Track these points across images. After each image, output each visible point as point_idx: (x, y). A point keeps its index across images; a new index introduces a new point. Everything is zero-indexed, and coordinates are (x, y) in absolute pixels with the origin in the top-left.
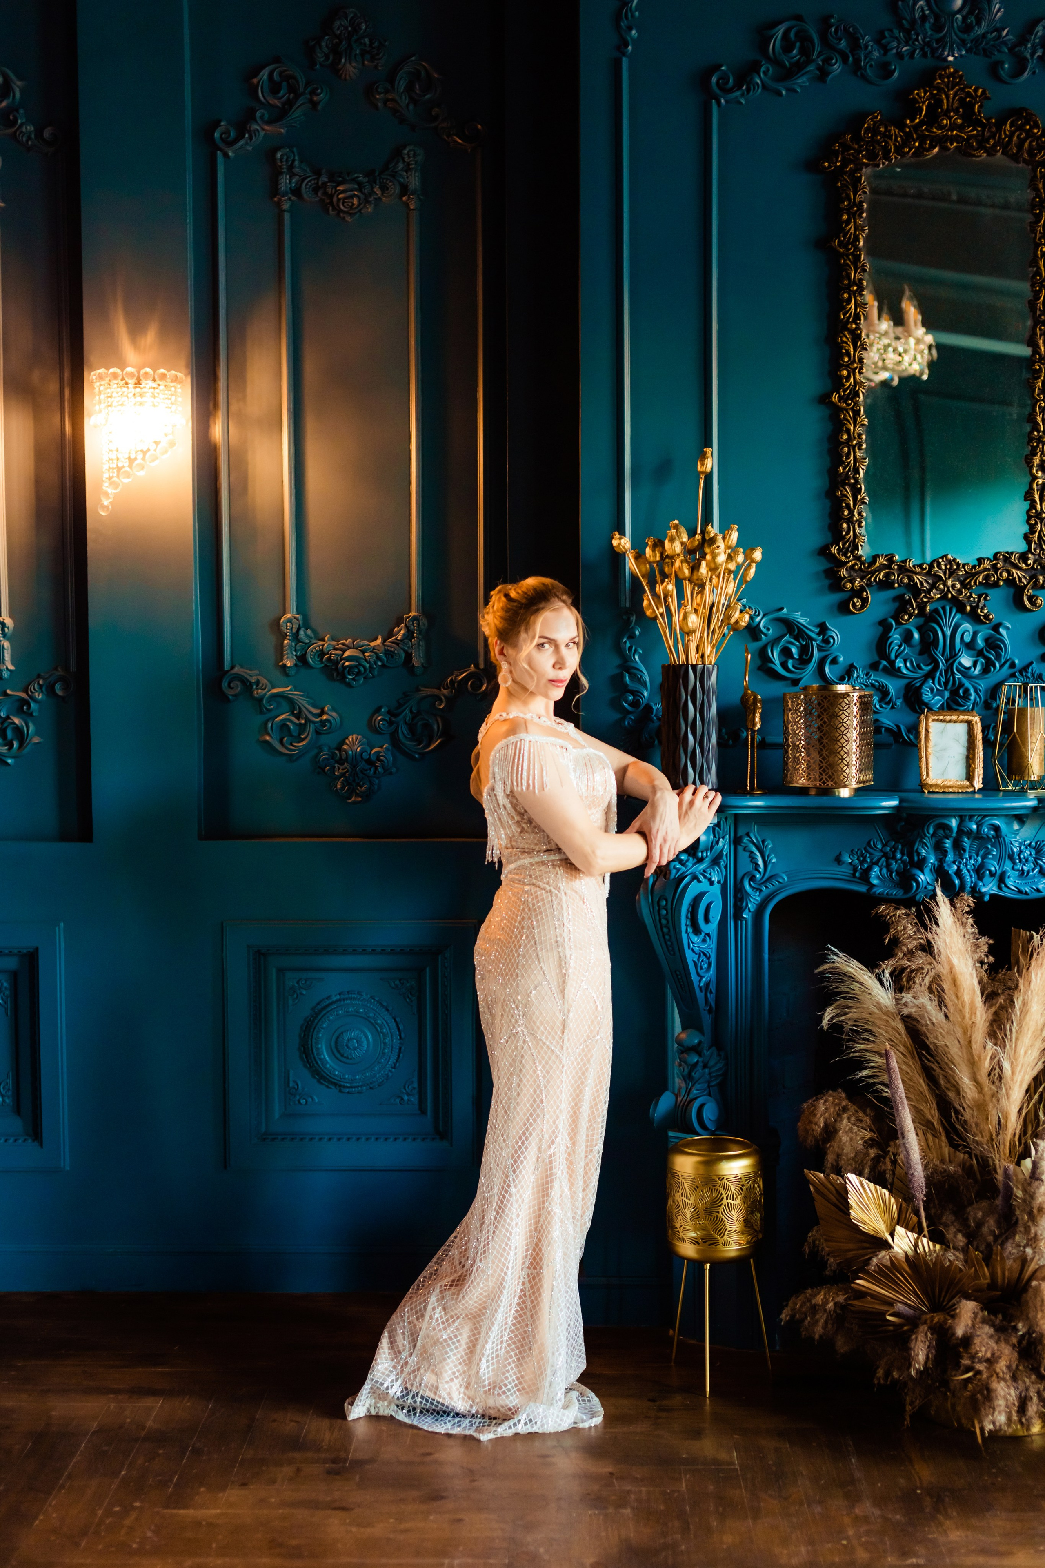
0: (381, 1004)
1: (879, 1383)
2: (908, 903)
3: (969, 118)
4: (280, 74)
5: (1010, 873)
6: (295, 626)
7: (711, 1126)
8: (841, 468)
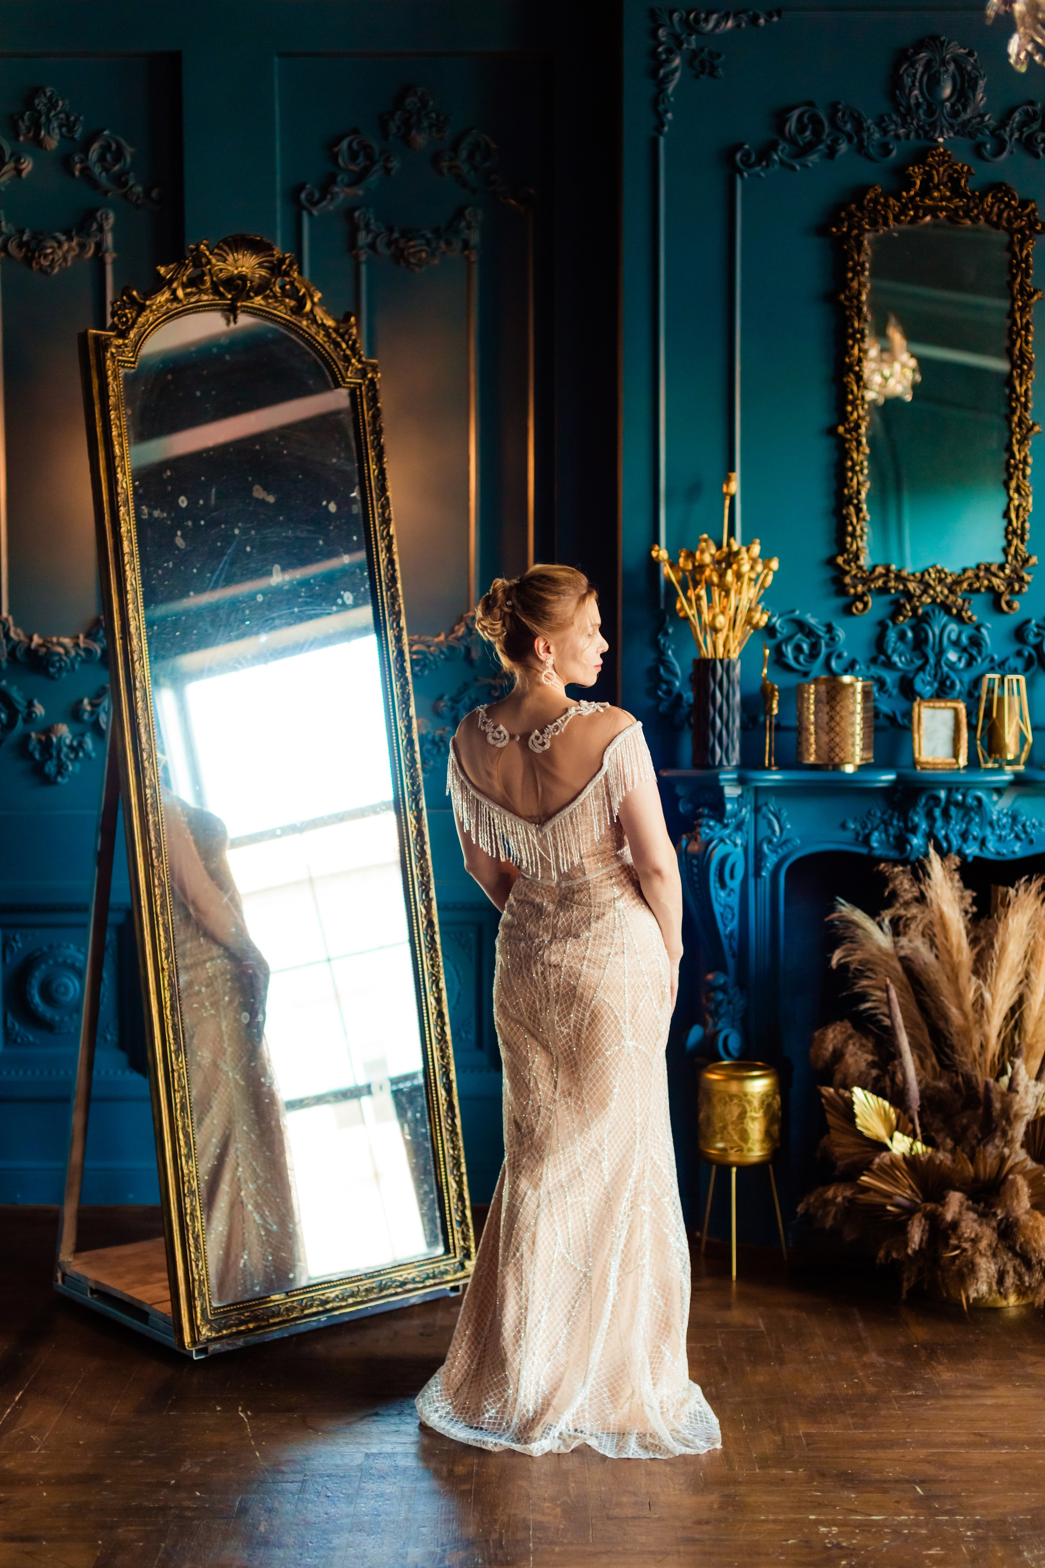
1: (880, 1263)
2: (904, 862)
3: (957, 191)
4: (359, 143)
5: (990, 837)
7: (734, 1053)
8: (845, 490)
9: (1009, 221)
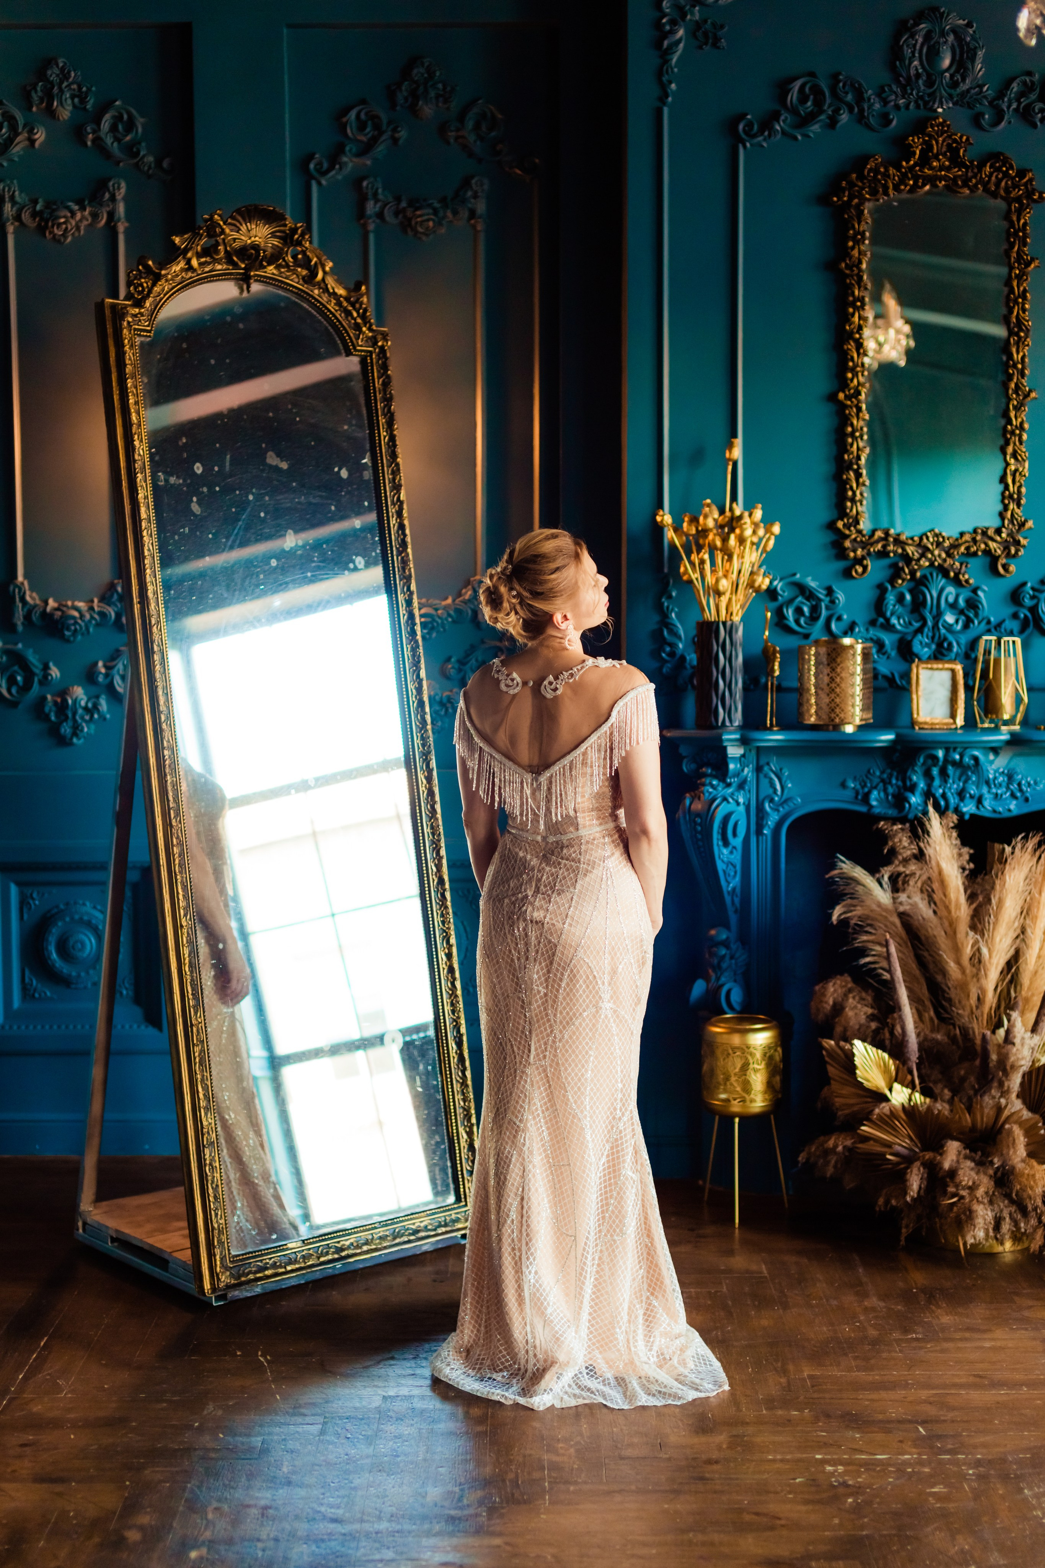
1: (880, 1211)
2: (903, 820)
3: (956, 160)
4: (366, 114)
5: (987, 795)
7: (737, 1007)
8: (846, 456)
9: (1007, 190)
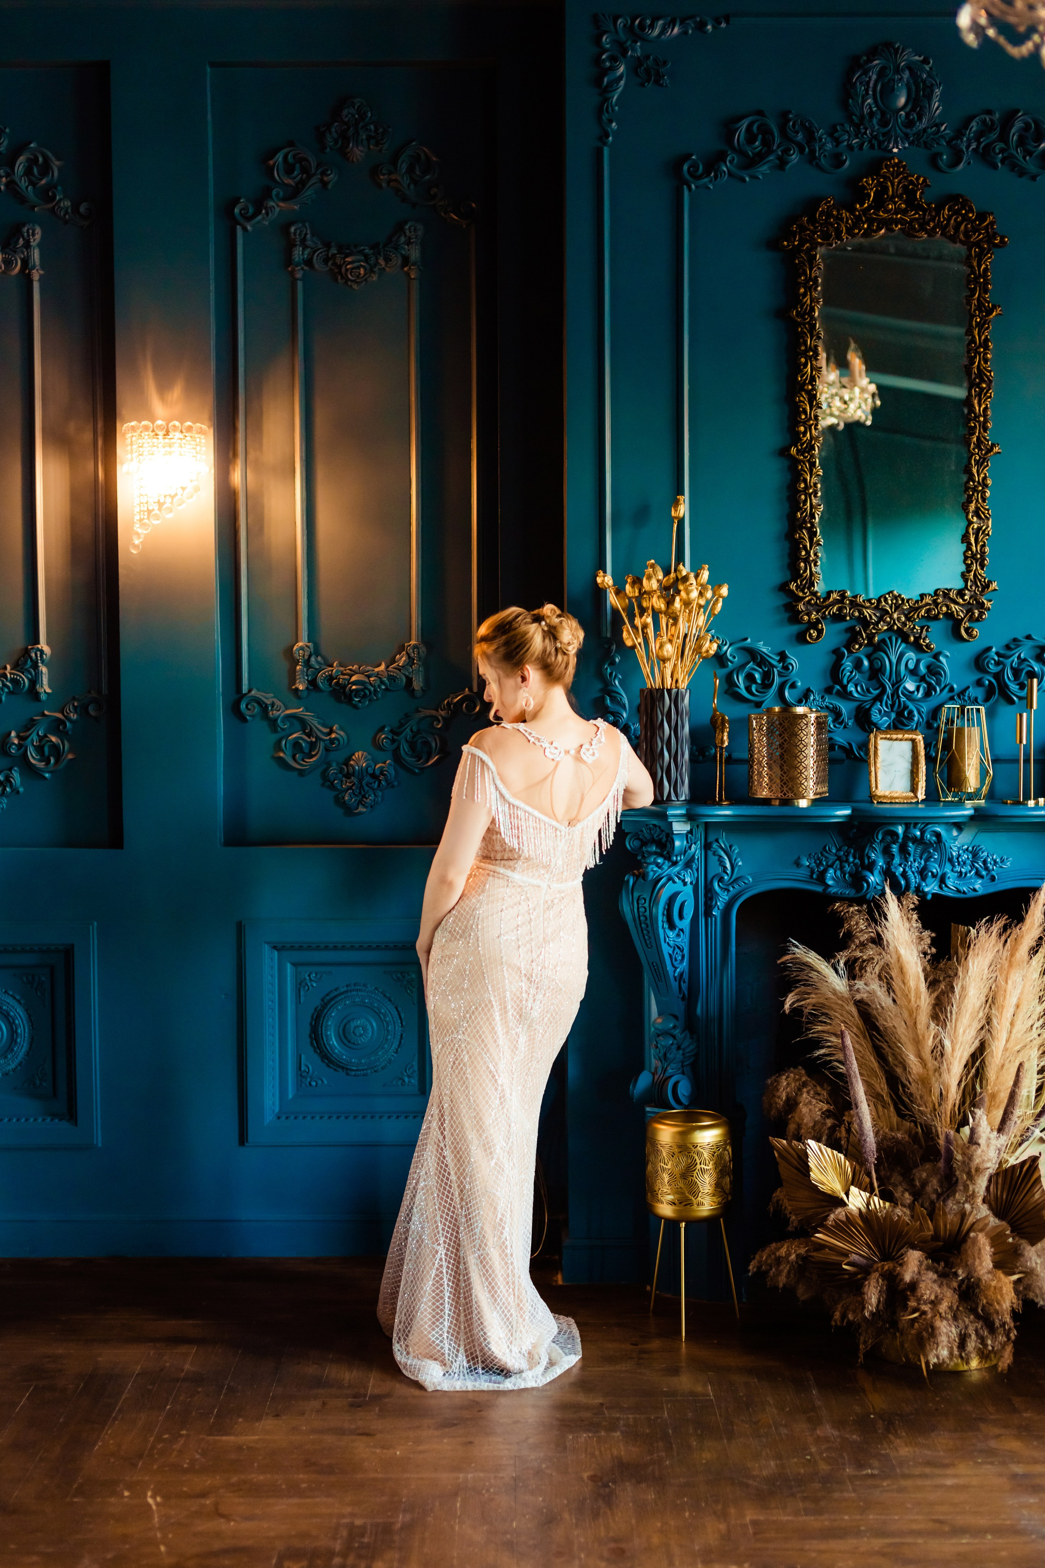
0: (385, 995)
1: (836, 1325)
2: (860, 901)
3: (912, 203)
4: (294, 156)
5: (950, 874)
6: (307, 654)
7: (685, 1101)
8: (799, 514)
9: (966, 233)
